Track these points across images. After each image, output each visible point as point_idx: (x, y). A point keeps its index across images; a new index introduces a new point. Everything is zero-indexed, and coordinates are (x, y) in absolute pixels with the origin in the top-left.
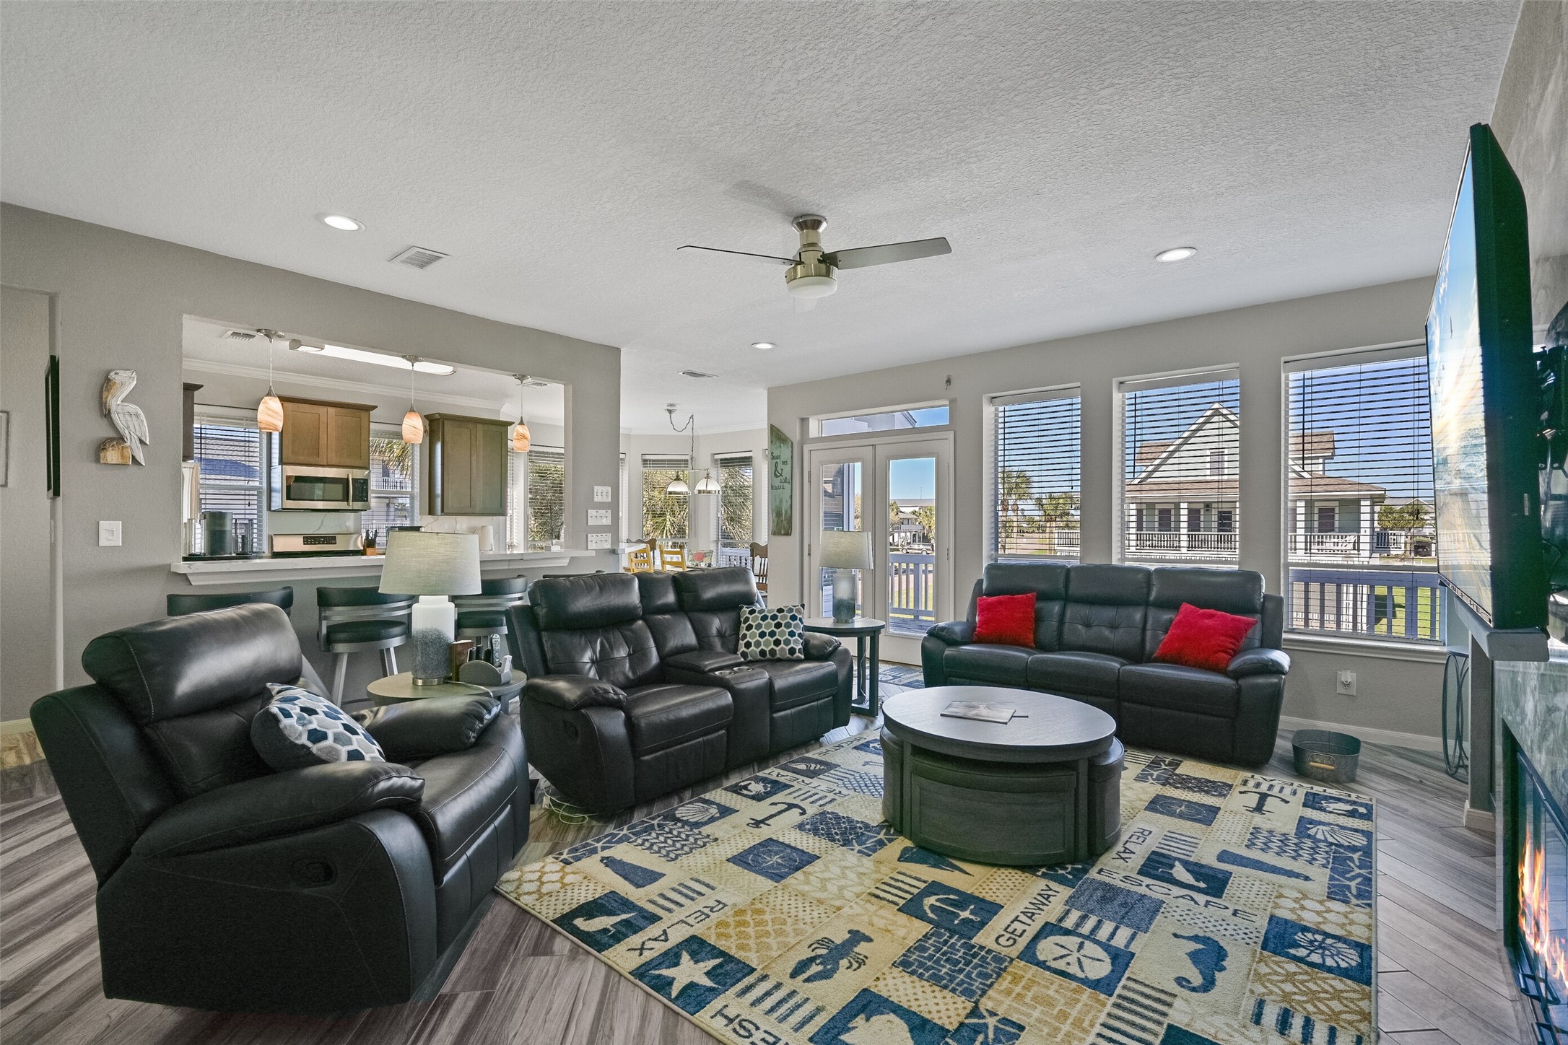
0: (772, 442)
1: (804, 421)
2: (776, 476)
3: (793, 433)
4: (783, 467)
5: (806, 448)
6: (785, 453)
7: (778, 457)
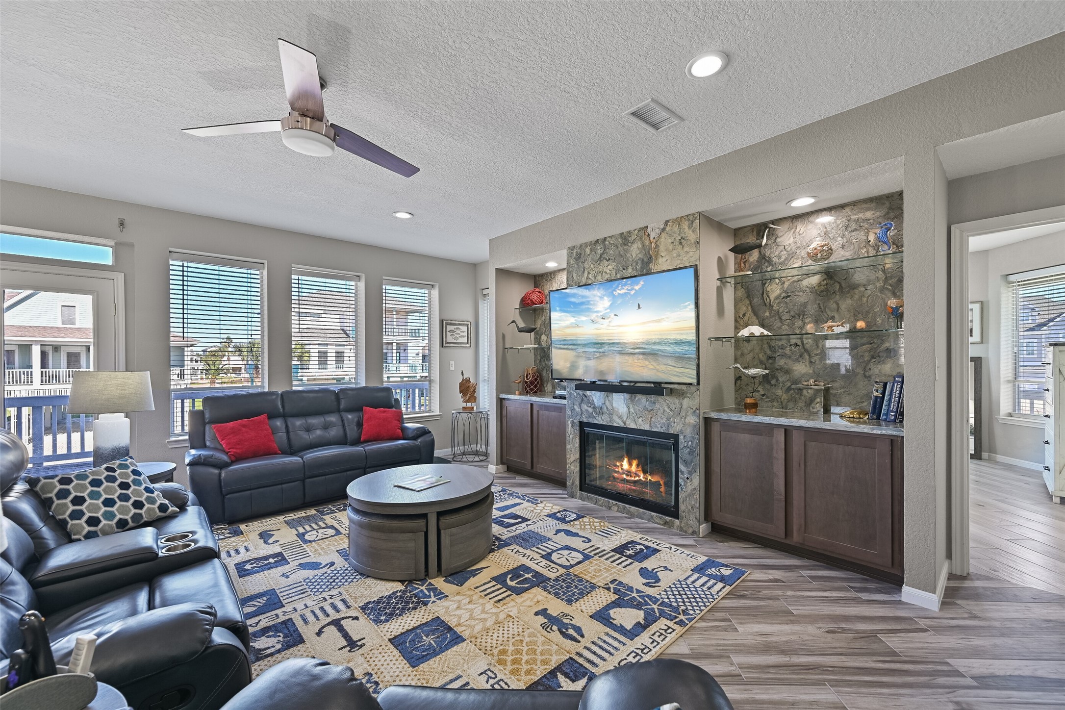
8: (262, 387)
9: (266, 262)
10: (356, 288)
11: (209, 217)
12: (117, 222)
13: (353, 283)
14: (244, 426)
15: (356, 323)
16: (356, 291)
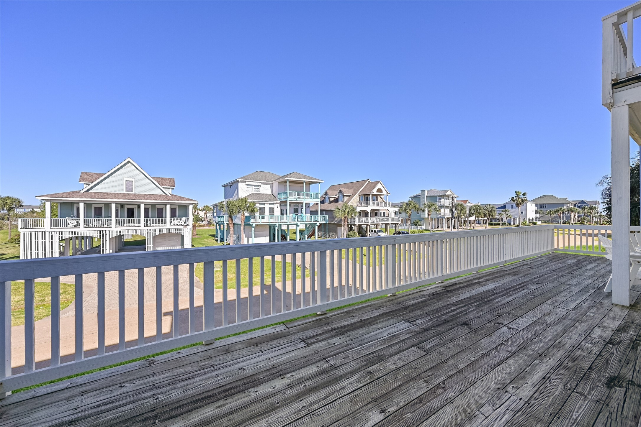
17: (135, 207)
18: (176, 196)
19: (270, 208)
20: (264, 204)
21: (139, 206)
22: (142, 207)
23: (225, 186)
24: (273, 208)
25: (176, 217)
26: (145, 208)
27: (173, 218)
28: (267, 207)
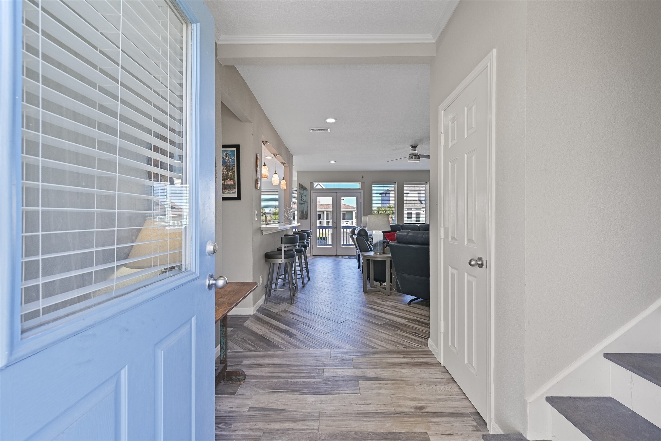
0: (300, 189)
1: (311, 183)
2: (302, 200)
3: (307, 186)
4: (305, 197)
5: (312, 192)
6: (305, 192)
7: (302, 194)
8: (395, 223)
9: (397, 182)
10: (426, 187)
11: (382, 171)
12: (362, 177)
13: (424, 185)
14: (392, 234)
15: (426, 198)
16: (426, 188)
17: (322, 213)
18: (345, 205)
19: (417, 213)
20: (411, 209)
21: (324, 212)
22: (325, 213)
23: (381, 194)
24: (420, 213)
25: (345, 220)
26: (327, 214)
27: (344, 221)
28: (414, 212)
